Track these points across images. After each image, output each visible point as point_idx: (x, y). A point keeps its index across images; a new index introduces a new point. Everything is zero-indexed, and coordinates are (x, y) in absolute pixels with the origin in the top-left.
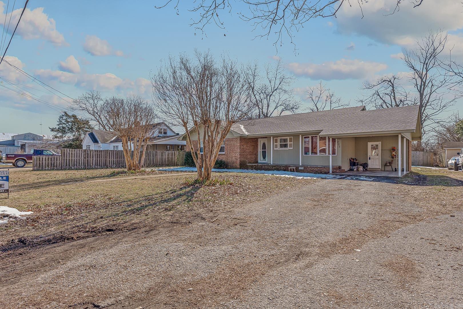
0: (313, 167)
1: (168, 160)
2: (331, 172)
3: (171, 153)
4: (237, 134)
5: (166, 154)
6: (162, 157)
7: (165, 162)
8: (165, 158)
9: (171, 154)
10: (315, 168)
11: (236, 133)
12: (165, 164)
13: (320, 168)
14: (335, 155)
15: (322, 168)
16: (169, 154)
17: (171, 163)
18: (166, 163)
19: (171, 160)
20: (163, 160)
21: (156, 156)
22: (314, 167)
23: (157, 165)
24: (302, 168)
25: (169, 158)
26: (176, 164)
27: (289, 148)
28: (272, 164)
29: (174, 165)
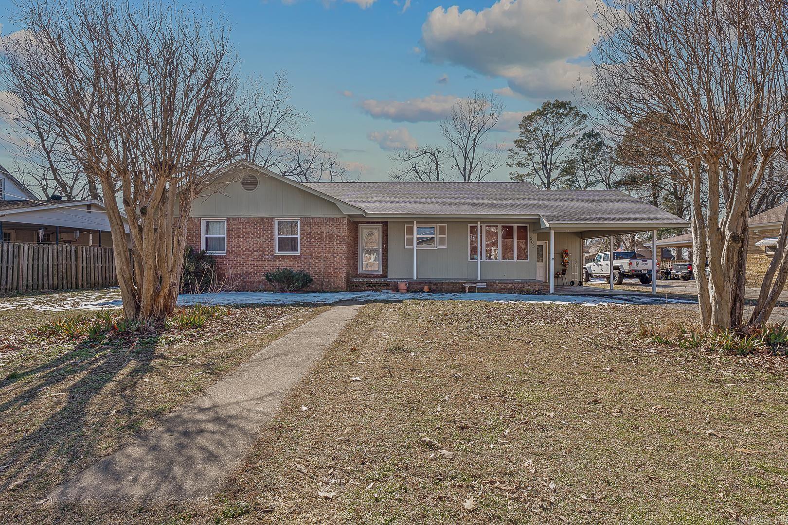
0: (504, 283)
1: (55, 272)
2: (552, 290)
3: (64, 250)
4: (352, 208)
5: (51, 254)
6: (36, 262)
7: (45, 279)
8: (45, 265)
9: (64, 254)
10: (510, 283)
11: (349, 207)
12: (46, 286)
13: (518, 283)
14: (527, 261)
15: (522, 283)
16: (60, 253)
17: (65, 281)
18: (51, 282)
19: (64, 275)
20: (40, 271)
21: (16, 261)
22: (507, 283)
23: (20, 288)
24: (484, 286)
25: (60, 267)
26: (80, 284)
27: (437, 245)
28: (415, 278)
29: (74, 286)
